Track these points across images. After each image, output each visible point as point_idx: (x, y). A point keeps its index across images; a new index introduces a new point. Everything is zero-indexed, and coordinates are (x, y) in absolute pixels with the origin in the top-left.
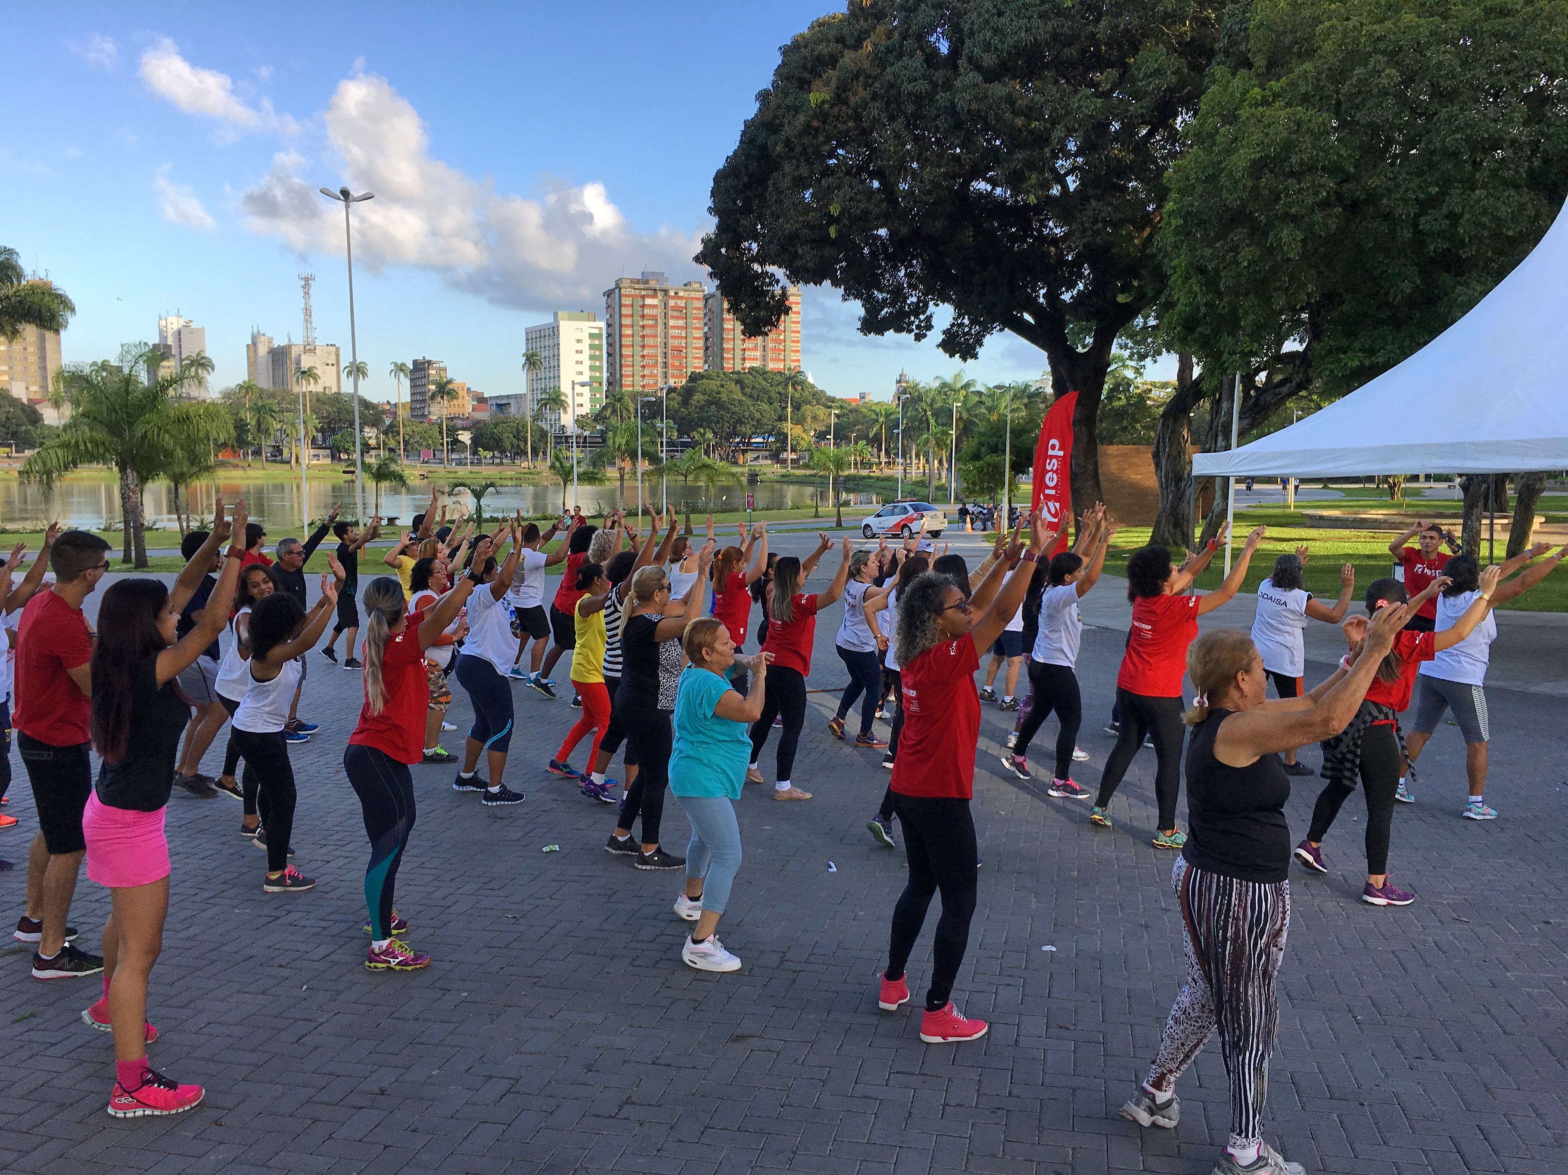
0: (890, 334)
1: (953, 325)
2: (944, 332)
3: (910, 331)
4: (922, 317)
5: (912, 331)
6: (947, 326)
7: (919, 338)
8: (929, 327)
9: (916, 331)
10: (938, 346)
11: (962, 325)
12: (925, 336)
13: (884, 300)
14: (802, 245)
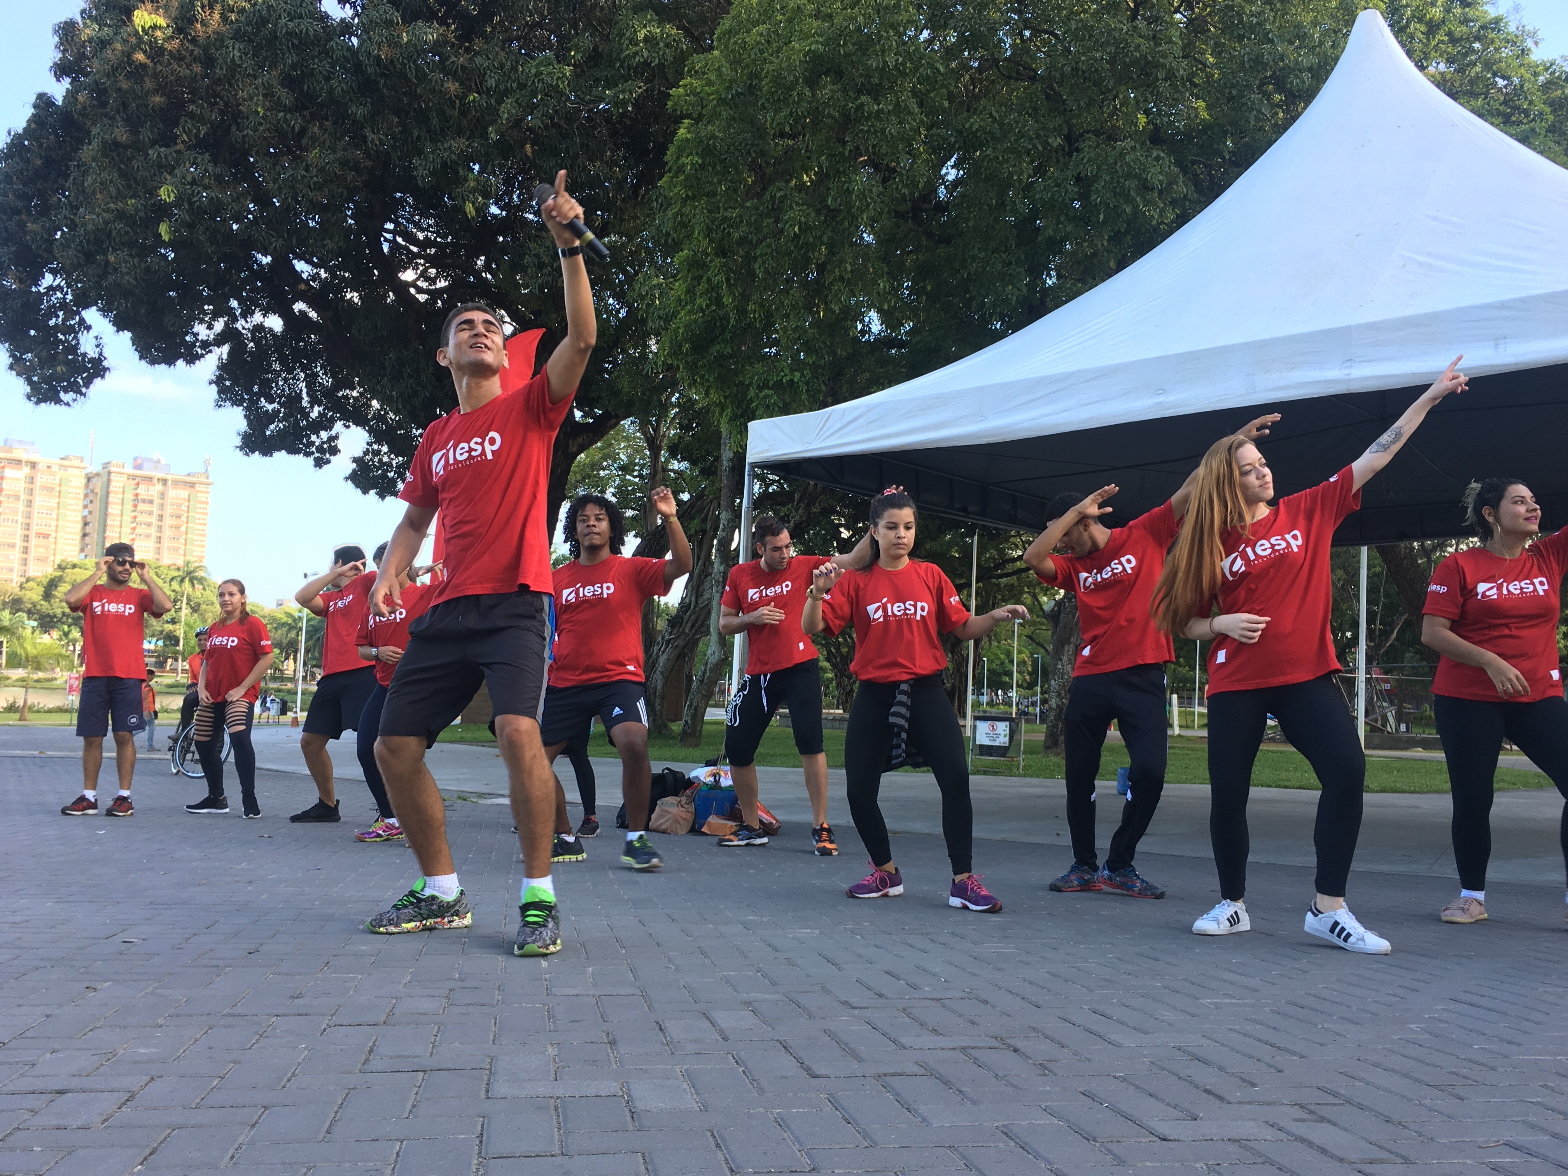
0: (281, 456)
1: (366, 453)
2: (355, 460)
3: (308, 454)
4: (324, 435)
5: (313, 453)
6: (359, 453)
7: (320, 463)
8: (334, 451)
9: (317, 455)
10: (347, 479)
11: (377, 453)
12: (328, 462)
13: (276, 412)
14: (115, 250)
